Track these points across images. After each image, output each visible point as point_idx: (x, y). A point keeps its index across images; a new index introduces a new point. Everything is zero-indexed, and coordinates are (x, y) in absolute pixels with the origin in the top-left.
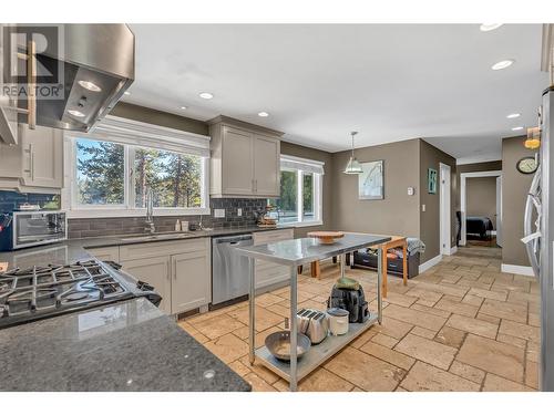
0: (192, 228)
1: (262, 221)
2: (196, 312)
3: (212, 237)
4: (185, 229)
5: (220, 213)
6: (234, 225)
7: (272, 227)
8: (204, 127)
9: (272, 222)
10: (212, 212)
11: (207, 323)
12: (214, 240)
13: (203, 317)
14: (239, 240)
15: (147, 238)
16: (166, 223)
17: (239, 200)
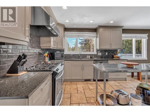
0: (91, 58)
1: (115, 57)
2: (89, 80)
3: (94, 60)
4: (89, 58)
5: (100, 54)
6: (105, 57)
7: (118, 59)
8: (95, 30)
9: (118, 57)
10: (97, 53)
11: (91, 84)
12: (95, 61)
13: (91, 82)
14: (103, 62)
15: (79, 59)
16: (85, 56)
17: (107, 50)
